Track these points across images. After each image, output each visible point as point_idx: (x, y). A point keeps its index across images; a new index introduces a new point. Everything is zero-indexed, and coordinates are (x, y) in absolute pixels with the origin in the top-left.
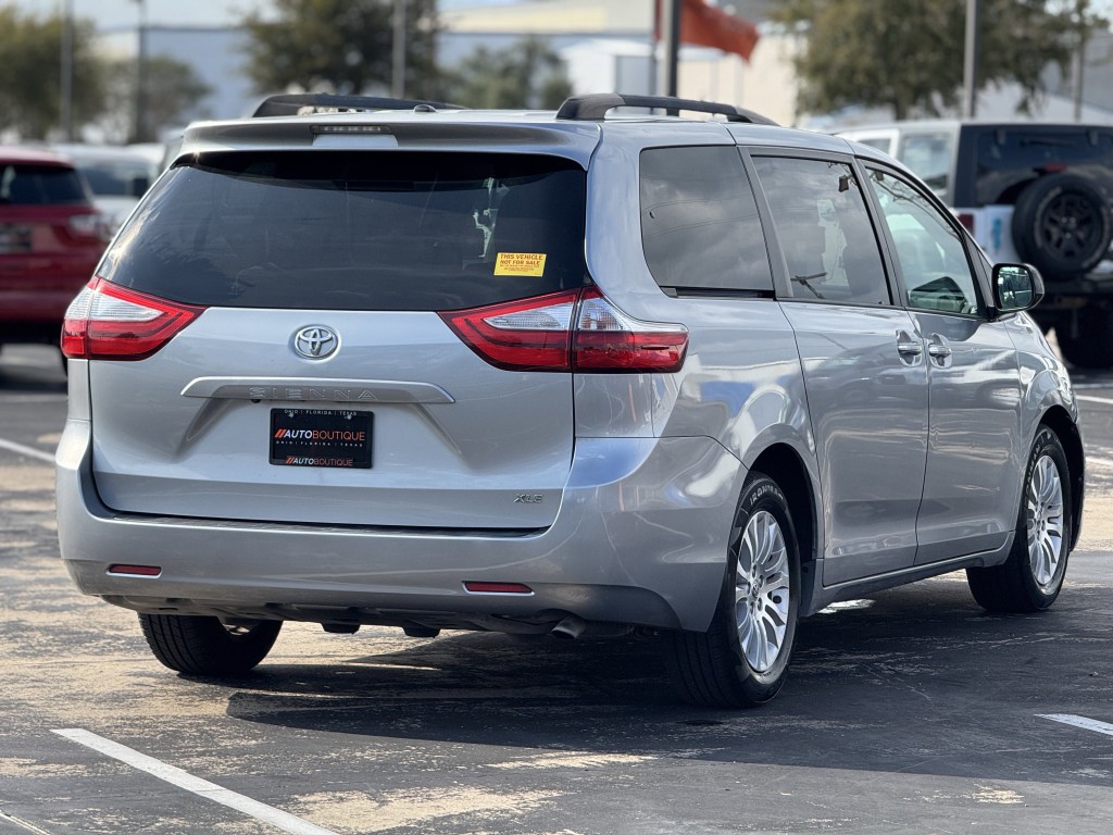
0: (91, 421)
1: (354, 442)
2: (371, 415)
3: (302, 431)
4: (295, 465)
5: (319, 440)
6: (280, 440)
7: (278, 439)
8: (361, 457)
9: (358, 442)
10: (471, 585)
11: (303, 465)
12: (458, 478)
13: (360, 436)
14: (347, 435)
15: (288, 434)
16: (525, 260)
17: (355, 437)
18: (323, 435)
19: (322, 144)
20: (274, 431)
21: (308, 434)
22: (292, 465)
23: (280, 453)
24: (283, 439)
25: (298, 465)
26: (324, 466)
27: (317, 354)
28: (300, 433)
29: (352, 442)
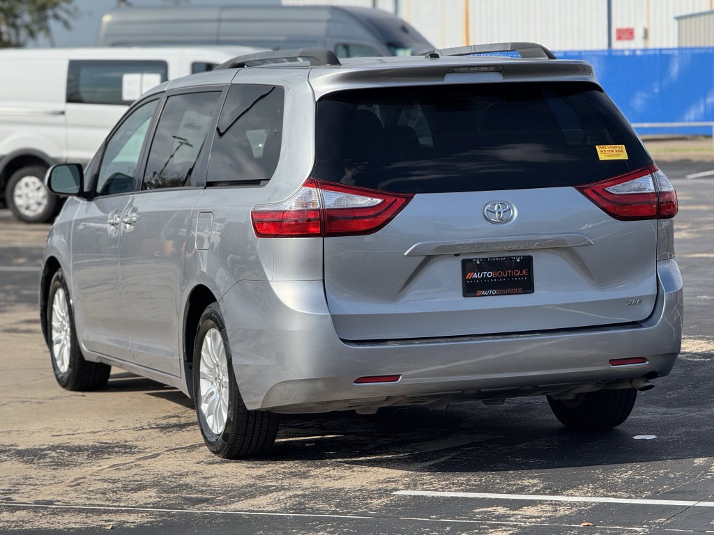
0: (324, 281)
1: (521, 277)
2: (530, 258)
3: (485, 273)
4: (483, 295)
5: (497, 278)
6: (470, 280)
7: (468, 280)
8: (527, 286)
9: (524, 276)
10: (613, 362)
11: (488, 295)
12: (589, 294)
13: (525, 272)
14: (516, 273)
15: (475, 276)
16: (614, 149)
17: (521, 273)
18: (500, 274)
20: (464, 274)
22: (481, 296)
23: (470, 289)
24: (471, 279)
25: (485, 295)
26: (504, 294)
28: (483, 274)
29: (519, 276)
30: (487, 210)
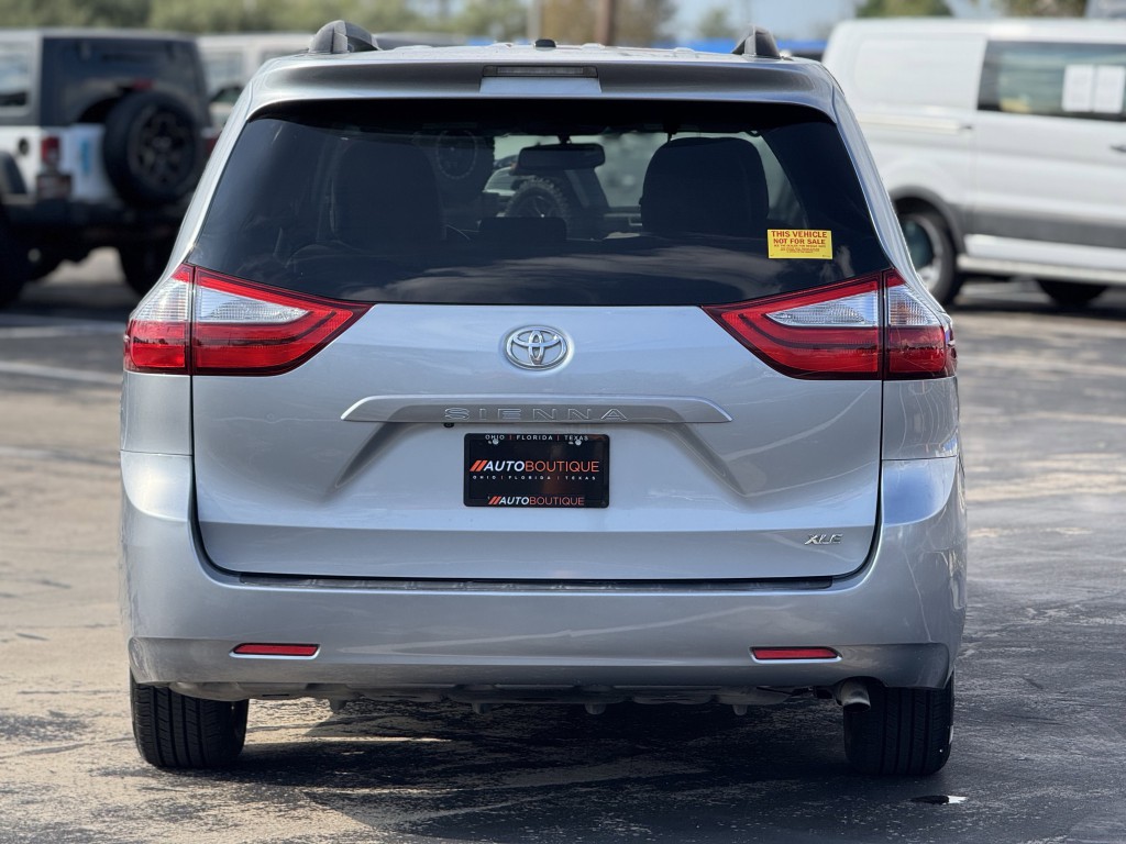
0: (193, 456)
1: (584, 475)
2: (605, 441)
3: (510, 463)
4: (503, 505)
5: (534, 473)
6: (478, 474)
7: (475, 473)
8: (594, 493)
9: (590, 474)
10: (759, 651)
11: (514, 505)
12: (724, 516)
13: (592, 466)
14: (574, 466)
15: (490, 466)
16: (806, 239)
17: (586, 467)
18: (540, 466)
19: (491, 89)
20: (469, 462)
21: (520, 466)
22: (498, 506)
23: (478, 492)
24: (482, 473)
25: (507, 506)
26: (545, 506)
27: (540, 365)
28: (506, 465)
29: (581, 473)
30: (513, 342)
